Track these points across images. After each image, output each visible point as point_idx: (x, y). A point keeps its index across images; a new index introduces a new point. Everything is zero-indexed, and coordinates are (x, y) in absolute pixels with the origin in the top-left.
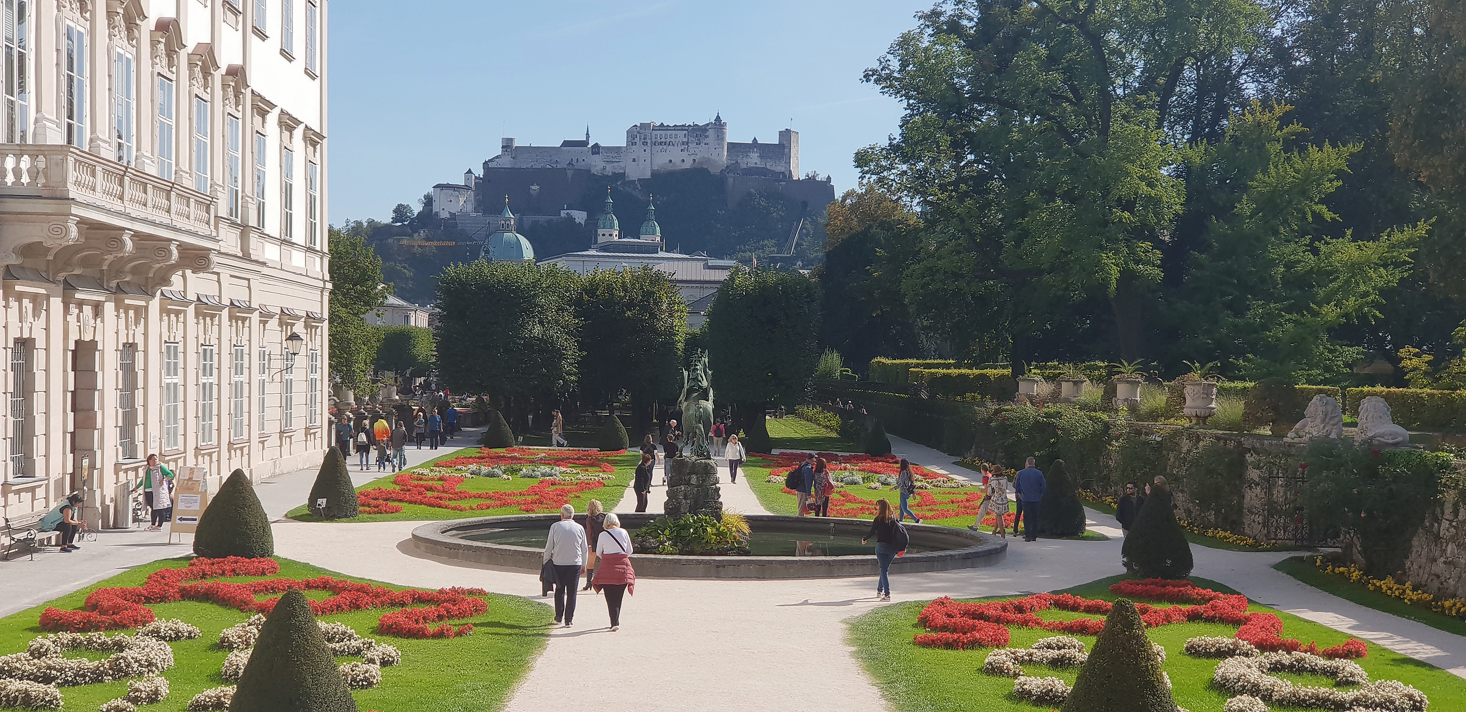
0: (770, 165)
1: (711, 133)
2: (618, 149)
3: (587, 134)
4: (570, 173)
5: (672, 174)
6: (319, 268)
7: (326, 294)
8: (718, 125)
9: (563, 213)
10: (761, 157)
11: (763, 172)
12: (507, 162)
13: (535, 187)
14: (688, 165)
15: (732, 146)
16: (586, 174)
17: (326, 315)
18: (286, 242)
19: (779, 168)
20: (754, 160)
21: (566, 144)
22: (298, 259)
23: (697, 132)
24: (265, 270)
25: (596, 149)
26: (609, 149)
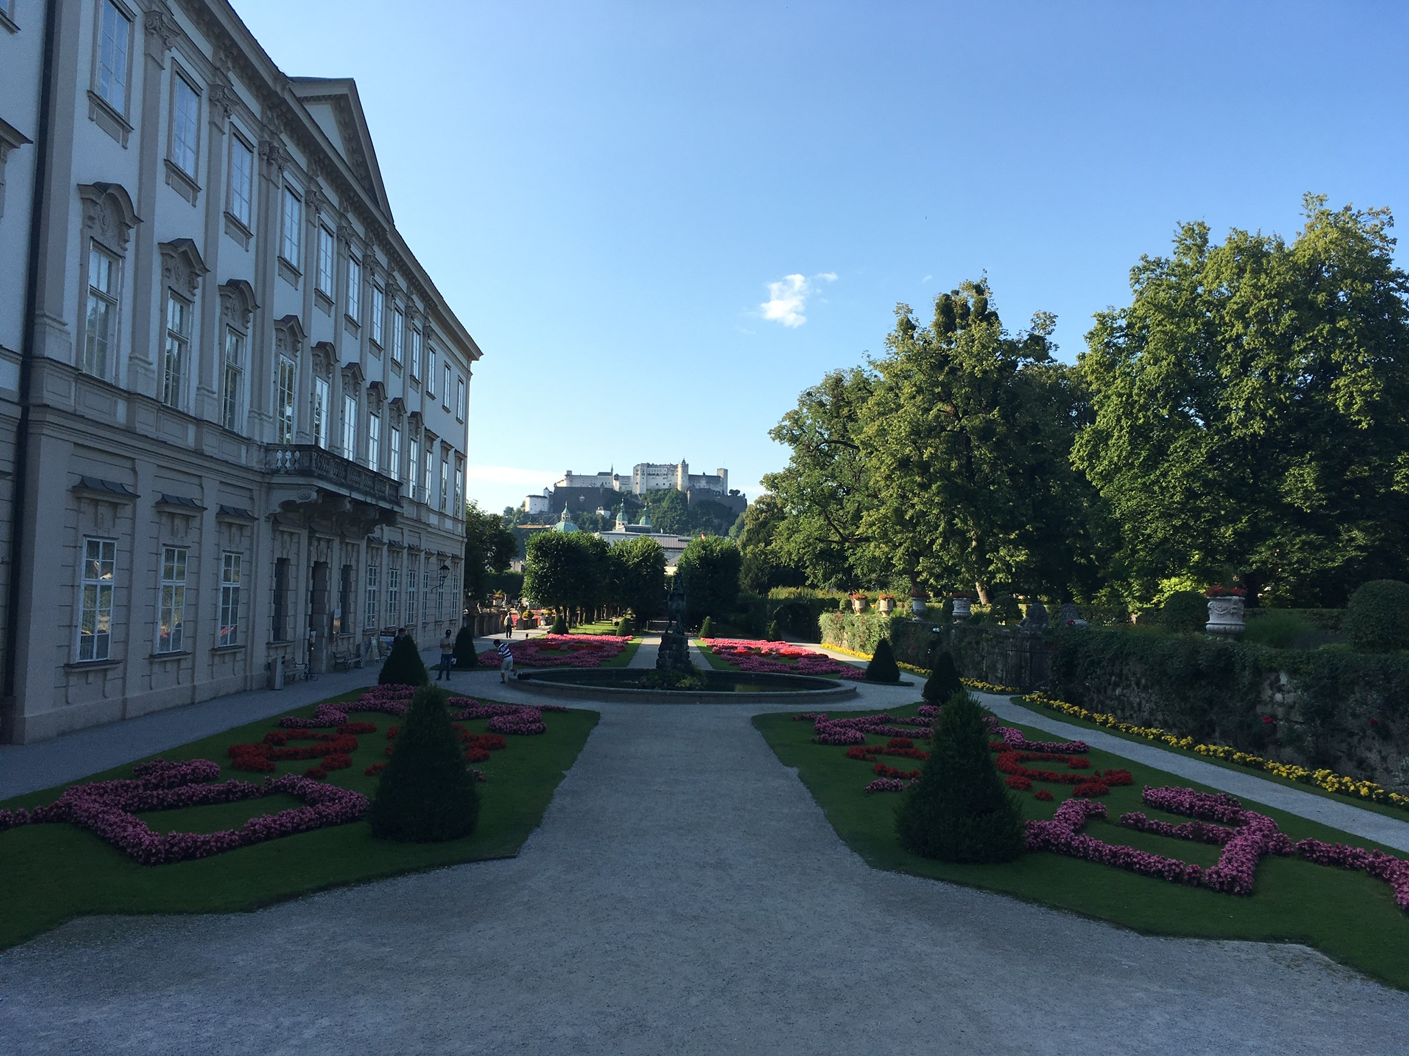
0: (713, 488)
1: (680, 469)
2: (628, 477)
3: (612, 469)
4: (601, 490)
5: (658, 491)
6: (460, 529)
7: (464, 545)
8: (684, 465)
9: (597, 510)
10: (707, 483)
11: (708, 491)
12: (567, 484)
13: (583, 497)
14: (666, 487)
15: (690, 475)
16: (612, 490)
17: (463, 557)
18: (442, 515)
19: (717, 489)
20: (703, 484)
21: (600, 474)
22: (449, 524)
23: (673, 469)
24: (429, 529)
25: (617, 478)
26: (623, 477)
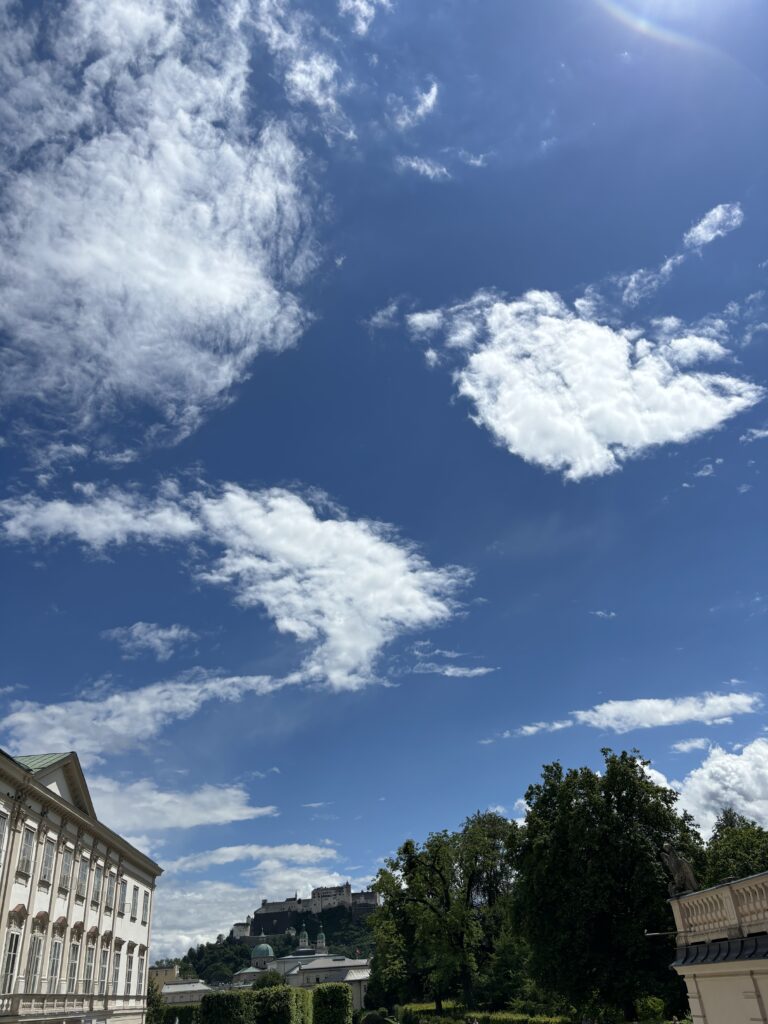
0: (369, 902)
1: (345, 890)
2: (309, 900)
3: (296, 895)
4: (289, 913)
5: (330, 909)
6: (142, 1004)
7: (145, 1017)
8: (348, 886)
9: (286, 932)
10: (365, 899)
11: (366, 905)
12: (263, 911)
13: (275, 921)
14: (336, 905)
15: (354, 895)
16: (296, 912)
19: (373, 903)
20: (362, 900)
21: (288, 900)
22: (132, 1003)
23: (339, 890)
25: (300, 901)
26: (305, 901)
